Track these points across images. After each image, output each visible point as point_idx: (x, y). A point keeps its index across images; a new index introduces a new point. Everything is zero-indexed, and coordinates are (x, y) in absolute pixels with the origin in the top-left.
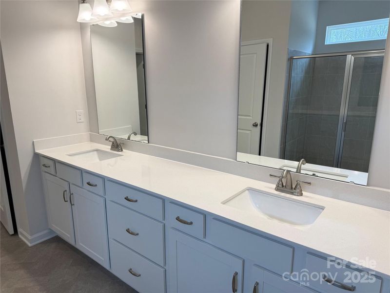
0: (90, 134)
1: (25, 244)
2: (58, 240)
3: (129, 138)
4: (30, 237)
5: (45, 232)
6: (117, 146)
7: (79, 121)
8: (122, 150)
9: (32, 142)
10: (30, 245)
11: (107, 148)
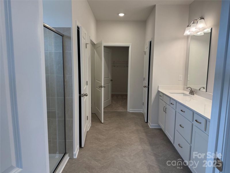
0: (184, 87)
1: (149, 127)
2: (161, 130)
3: (200, 90)
4: (151, 124)
5: (157, 125)
6: (192, 92)
7: (179, 80)
8: (194, 95)
9: (158, 86)
10: (150, 127)
11: (188, 93)
